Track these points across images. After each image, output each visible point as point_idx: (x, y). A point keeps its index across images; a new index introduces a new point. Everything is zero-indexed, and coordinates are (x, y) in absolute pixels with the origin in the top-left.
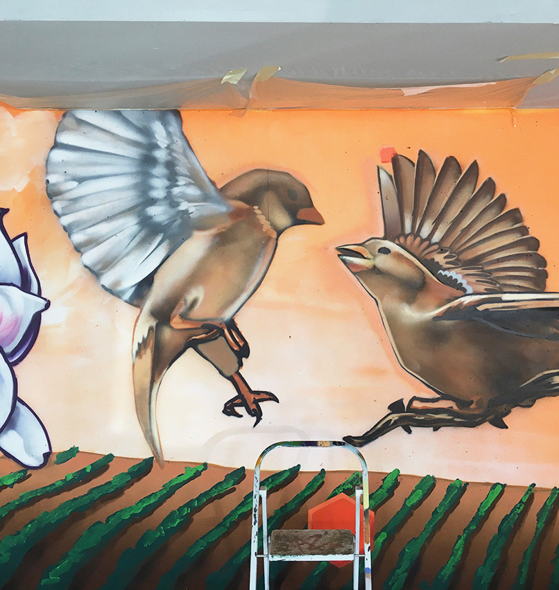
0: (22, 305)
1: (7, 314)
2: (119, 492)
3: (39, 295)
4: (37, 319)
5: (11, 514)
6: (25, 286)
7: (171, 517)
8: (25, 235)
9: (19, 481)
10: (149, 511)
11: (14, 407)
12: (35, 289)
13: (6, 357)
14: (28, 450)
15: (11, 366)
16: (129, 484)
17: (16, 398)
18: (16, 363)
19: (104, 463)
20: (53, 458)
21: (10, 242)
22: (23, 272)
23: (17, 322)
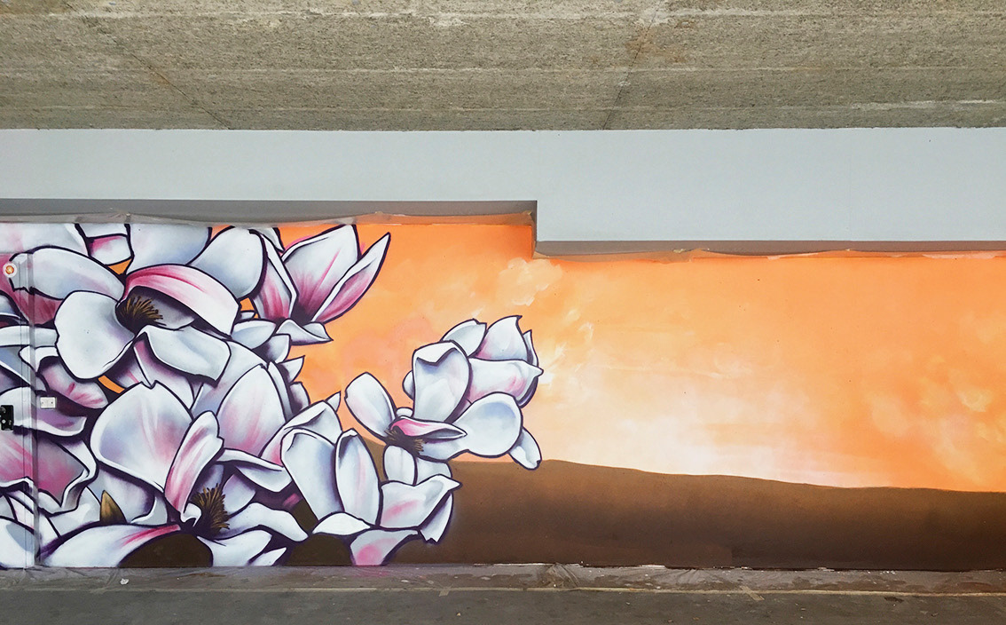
0: (529, 372)
1: (519, 377)
3: (537, 366)
4: (536, 380)
6: (530, 361)
8: (531, 331)
11: (521, 432)
12: (535, 363)
14: (528, 459)
15: (520, 408)
17: (522, 427)
20: (543, 464)
21: (522, 335)
23: (524, 382)
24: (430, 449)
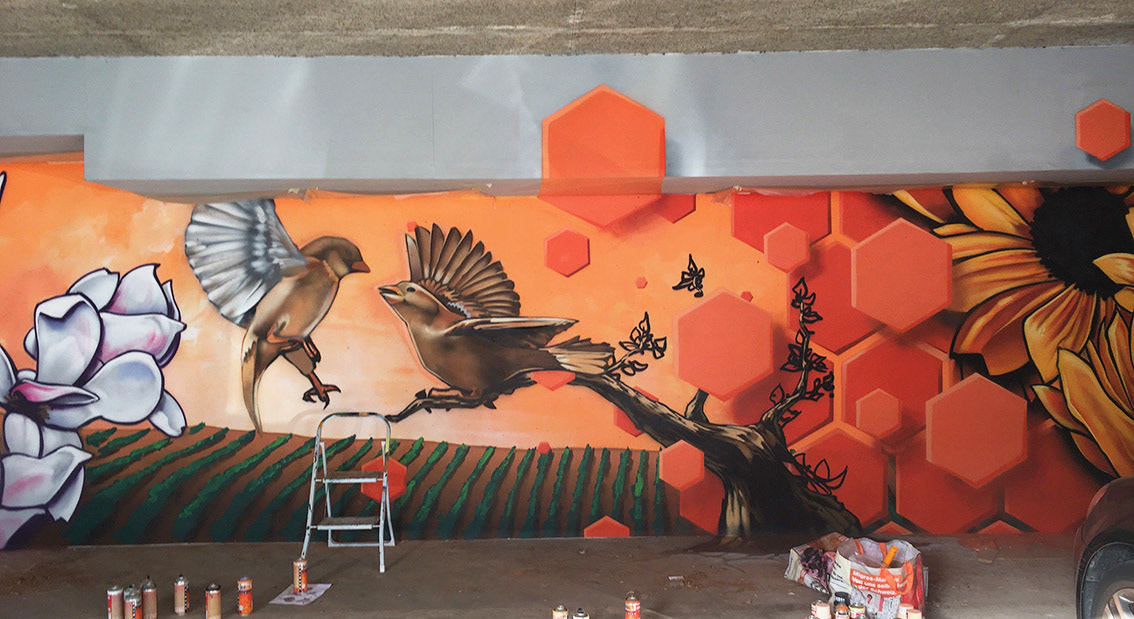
0: (169, 326)
1: (158, 333)
2: (233, 453)
4: (178, 337)
5: (159, 468)
6: (170, 315)
7: (267, 471)
8: (171, 281)
9: (165, 446)
10: (252, 467)
11: (162, 393)
12: (177, 317)
13: (157, 362)
14: (171, 424)
15: (160, 368)
16: (239, 449)
17: (163, 389)
18: (164, 366)
19: (223, 433)
20: (188, 430)
21: (161, 286)
22: (169, 305)
23: (165, 339)
24: (56, 416)
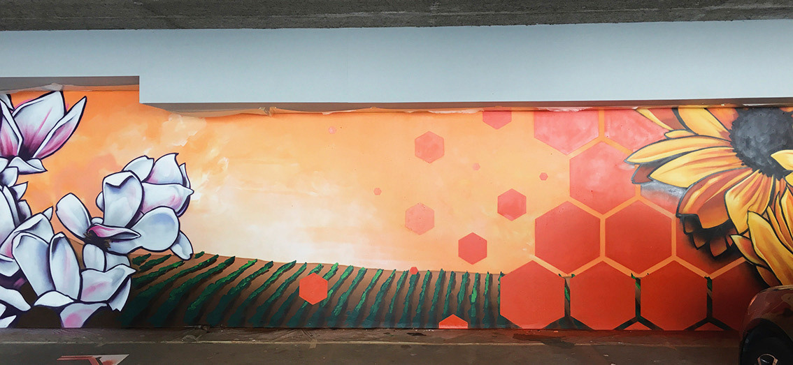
0: (183, 192)
1: (177, 196)
2: (221, 271)
3: (190, 188)
4: (189, 198)
5: (177, 279)
6: (184, 184)
7: (242, 282)
8: (185, 163)
9: (180, 266)
10: (233, 279)
11: (178, 234)
12: (188, 186)
13: (176, 214)
14: (184, 252)
15: (178, 217)
16: (225, 268)
17: (179, 231)
18: (180, 216)
19: (215, 258)
20: (194, 256)
21: (179, 167)
22: (184, 179)
24: (115, 246)
